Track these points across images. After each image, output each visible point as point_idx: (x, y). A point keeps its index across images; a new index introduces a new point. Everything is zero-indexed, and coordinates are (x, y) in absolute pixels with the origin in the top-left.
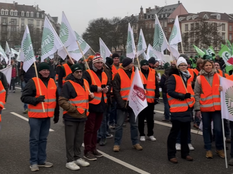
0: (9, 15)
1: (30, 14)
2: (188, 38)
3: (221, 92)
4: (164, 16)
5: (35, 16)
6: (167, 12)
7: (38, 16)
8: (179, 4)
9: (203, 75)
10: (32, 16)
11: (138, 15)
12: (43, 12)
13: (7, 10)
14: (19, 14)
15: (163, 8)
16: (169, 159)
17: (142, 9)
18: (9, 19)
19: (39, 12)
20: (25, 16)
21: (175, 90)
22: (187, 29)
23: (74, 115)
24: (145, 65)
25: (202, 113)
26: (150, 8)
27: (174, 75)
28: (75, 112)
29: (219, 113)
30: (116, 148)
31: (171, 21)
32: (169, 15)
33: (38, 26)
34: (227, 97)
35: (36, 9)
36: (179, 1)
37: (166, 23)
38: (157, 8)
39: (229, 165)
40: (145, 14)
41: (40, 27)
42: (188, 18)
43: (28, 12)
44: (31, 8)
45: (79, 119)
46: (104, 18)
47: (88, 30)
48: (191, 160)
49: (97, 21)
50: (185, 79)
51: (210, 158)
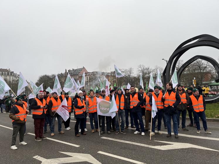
1: (5, 73)
2: (88, 83)
3: (97, 104)
4: (77, 73)
5: (8, 74)
6: (78, 71)
7: (10, 74)
8: (84, 68)
9: (89, 97)
11: (64, 73)
12: (13, 72)
15: (76, 70)
16: (76, 136)
17: (66, 70)
19: (11, 72)
21: (77, 105)
22: (87, 79)
23: (19, 122)
24: (66, 95)
25: (89, 113)
26: (70, 70)
27: (77, 98)
28: (19, 120)
29: (96, 113)
30: (52, 134)
31: (80, 76)
32: (79, 73)
33: (10, 79)
34: (99, 105)
35: (9, 70)
36: (83, 67)
37: (78, 77)
38: (73, 70)
39: (101, 134)
40: (68, 73)
41: (11, 80)
42: (88, 74)
43: (4, 72)
44: (6, 70)
45: (21, 123)
46: (47, 75)
47: (38, 81)
48: (86, 134)
49: (43, 76)
50: (82, 100)
51: (93, 133)
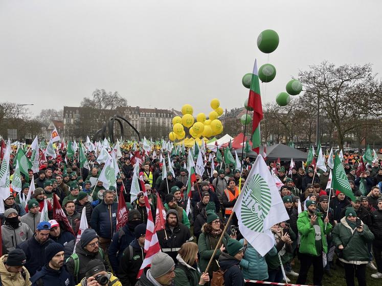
0: (151, 116)
5: (167, 116)
7: (168, 116)
10: (165, 116)
13: (149, 113)
14: (157, 116)
18: (151, 118)
20: (161, 116)
